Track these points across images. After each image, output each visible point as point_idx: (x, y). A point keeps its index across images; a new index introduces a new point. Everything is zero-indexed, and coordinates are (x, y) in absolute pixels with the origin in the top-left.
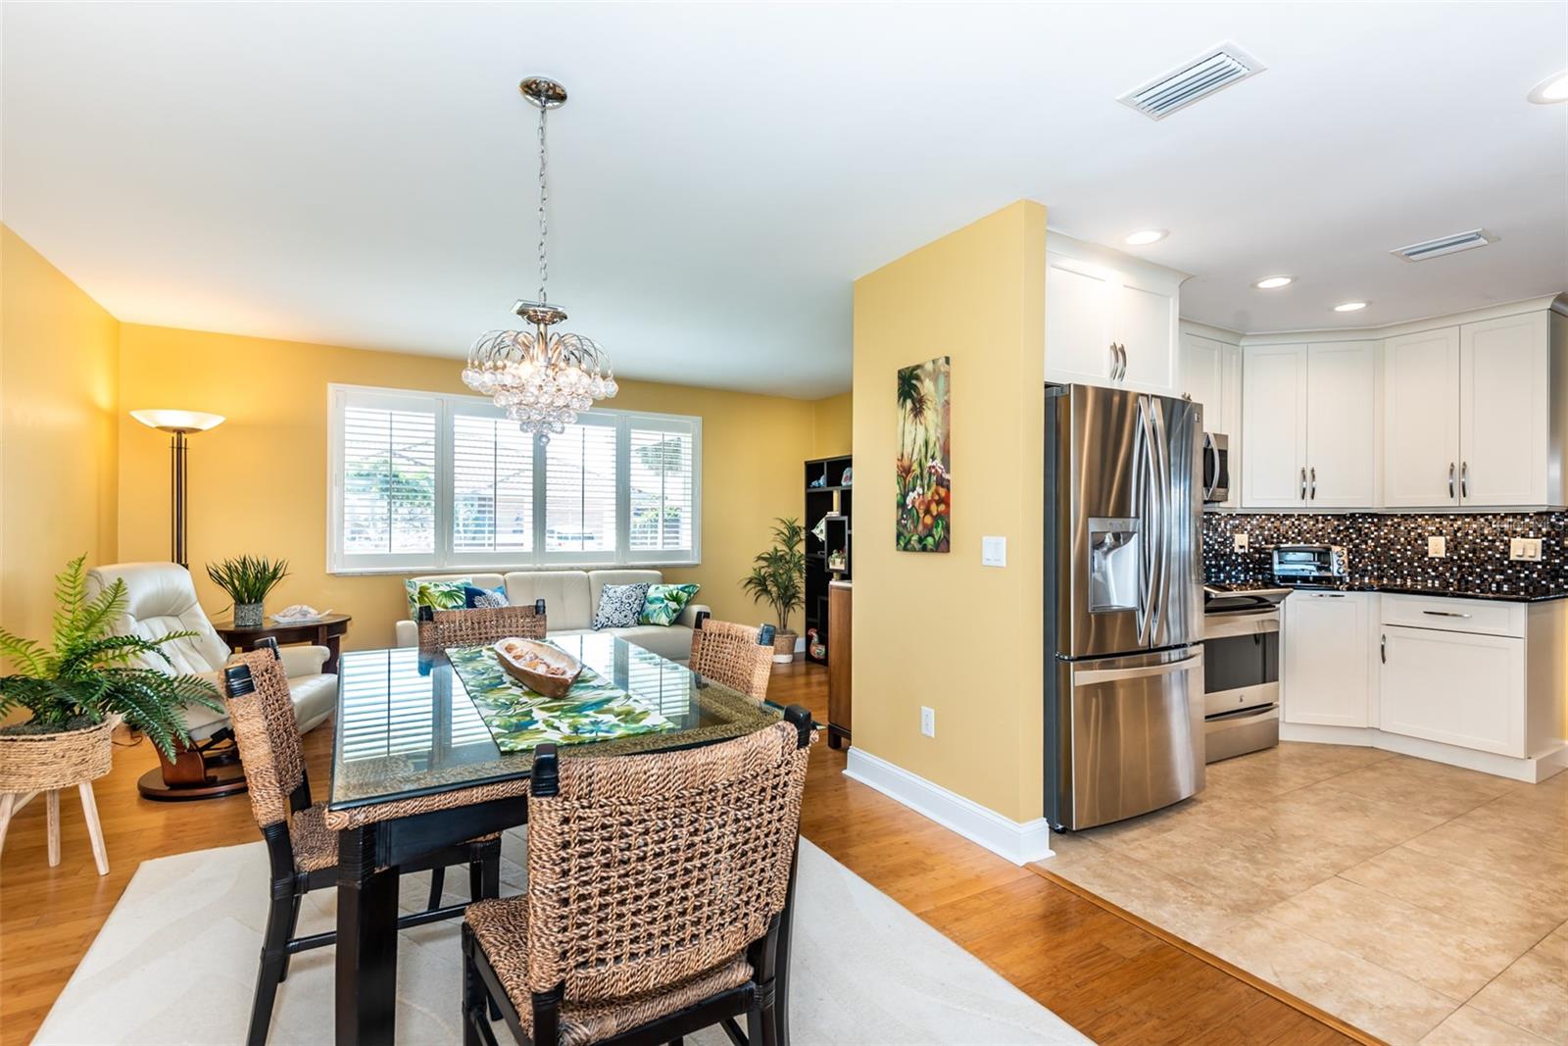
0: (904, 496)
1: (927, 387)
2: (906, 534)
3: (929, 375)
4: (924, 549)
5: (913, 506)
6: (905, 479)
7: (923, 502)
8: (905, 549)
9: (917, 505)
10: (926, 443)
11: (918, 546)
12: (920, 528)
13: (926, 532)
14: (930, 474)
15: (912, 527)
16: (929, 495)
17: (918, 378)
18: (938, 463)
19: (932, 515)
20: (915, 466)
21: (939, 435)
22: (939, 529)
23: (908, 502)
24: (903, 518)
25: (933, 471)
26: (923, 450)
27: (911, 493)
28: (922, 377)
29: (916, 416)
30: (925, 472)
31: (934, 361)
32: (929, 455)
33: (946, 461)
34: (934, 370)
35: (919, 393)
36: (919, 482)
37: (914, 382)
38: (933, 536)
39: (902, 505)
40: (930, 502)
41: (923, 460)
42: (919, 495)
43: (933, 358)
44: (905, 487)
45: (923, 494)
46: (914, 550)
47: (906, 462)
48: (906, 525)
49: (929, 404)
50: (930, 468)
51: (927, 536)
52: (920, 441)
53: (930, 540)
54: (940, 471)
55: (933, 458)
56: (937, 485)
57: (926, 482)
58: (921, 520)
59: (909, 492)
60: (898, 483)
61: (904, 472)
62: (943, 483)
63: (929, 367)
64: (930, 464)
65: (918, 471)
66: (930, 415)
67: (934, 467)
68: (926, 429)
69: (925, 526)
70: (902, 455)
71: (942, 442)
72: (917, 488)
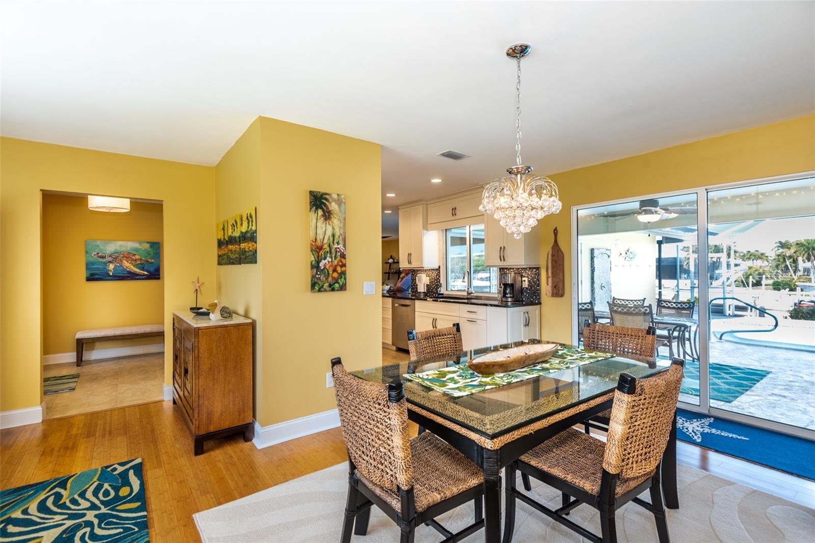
0: (318, 262)
1: (333, 206)
2: (320, 283)
3: (335, 201)
4: (333, 290)
5: (325, 268)
6: (318, 253)
7: (332, 265)
8: (319, 291)
9: (327, 267)
10: (333, 236)
11: (328, 289)
12: (330, 279)
13: (334, 281)
14: (336, 252)
15: (324, 279)
16: (336, 262)
17: (326, 199)
18: (341, 246)
19: (338, 273)
20: (326, 246)
21: (341, 232)
22: (343, 279)
23: (320, 265)
24: (317, 274)
25: (338, 250)
26: (331, 239)
27: (323, 261)
28: (330, 200)
29: (326, 219)
30: (333, 250)
31: (338, 195)
32: (335, 242)
33: (344, 246)
34: (338, 200)
35: (327, 208)
36: (328, 255)
37: (324, 201)
38: (338, 283)
39: (315, 266)
40: (336, 266)
41: (331, 244)
42: (329, 262)
43: (338, 193)
44: (318, 257)
45: (332, 261)
46: (326, 291)
47: (319, 243)
48: (319, 278)
49: (335, 216)
50: (336, 248)
51: (335, 283)
52: (329, 233)
53: (337, 285)
54: (343, 251)
55: (338, 243)
56: (341, 257)
57: (333, 255)
58: (330, 275)
59: (321, 260)
60: (313, 254)
61: (317, 249)
62: (343, 256)
63: (335, 196)
64: (336, 246)
65: (328, 249)
66: (335, 221)
67: (338, 248)
68: (333, 228)
69: (333, 278)
70: (316, 239)
71: (343, 237)
72: (327, 258)
